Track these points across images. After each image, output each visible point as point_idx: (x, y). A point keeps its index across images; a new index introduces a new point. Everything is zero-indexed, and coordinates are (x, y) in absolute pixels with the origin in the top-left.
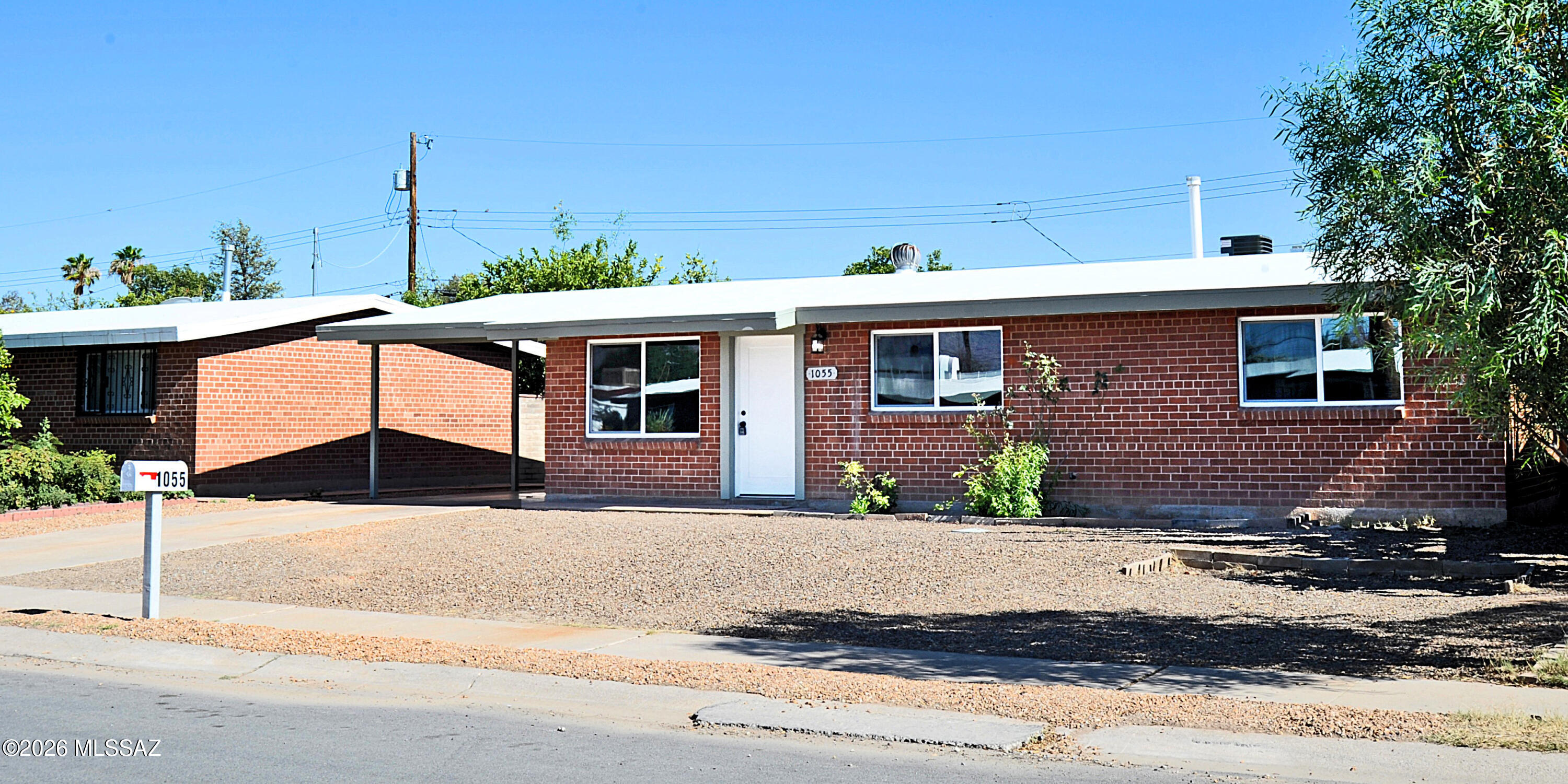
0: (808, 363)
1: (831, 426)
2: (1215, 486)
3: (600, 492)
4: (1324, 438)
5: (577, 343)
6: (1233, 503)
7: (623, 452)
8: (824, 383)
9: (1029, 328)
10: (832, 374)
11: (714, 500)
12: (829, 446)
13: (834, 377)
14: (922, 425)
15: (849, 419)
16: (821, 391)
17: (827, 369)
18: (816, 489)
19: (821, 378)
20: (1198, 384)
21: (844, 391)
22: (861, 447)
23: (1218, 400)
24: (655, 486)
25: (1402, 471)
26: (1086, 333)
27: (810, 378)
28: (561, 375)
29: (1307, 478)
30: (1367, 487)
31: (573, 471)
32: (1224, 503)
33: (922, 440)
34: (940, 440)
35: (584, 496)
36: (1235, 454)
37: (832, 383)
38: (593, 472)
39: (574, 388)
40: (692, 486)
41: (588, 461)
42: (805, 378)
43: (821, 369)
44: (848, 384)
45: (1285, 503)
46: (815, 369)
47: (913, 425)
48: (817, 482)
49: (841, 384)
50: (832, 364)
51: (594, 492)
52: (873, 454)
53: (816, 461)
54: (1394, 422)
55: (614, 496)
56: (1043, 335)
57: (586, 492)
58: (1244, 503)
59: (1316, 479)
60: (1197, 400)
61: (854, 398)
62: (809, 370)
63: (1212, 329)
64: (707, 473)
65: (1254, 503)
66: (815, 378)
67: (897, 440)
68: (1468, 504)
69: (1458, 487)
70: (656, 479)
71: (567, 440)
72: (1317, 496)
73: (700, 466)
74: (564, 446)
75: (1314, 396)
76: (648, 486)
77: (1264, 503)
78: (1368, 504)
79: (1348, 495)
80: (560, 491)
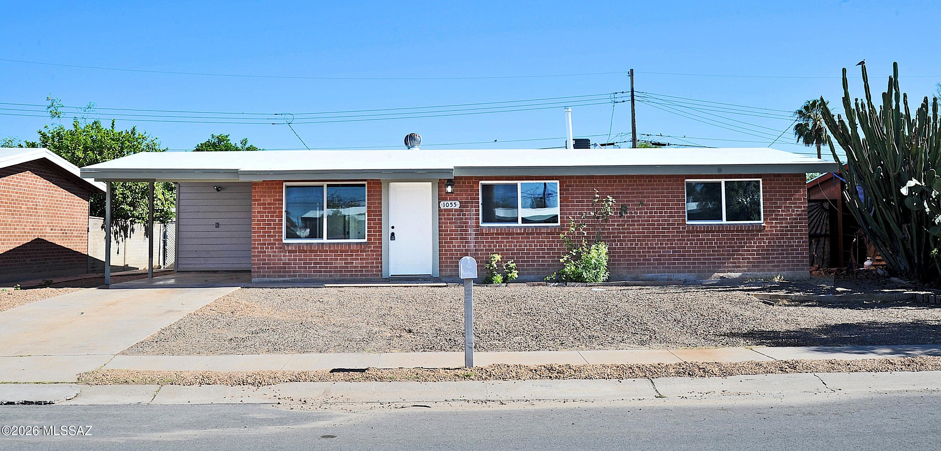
0: (441, 199)
1: (455, 235)
2: (675, 264)
3: (295, 276)
4: (728, 239)
5: (276, 184)
6: (684, 272)
7: (311, 251)
8: (451, 210)
9: (575, 182)
10: (457, 205)
11: (379, 279)
12: (454, 246)
13: (458, 207)
14: (513, 234)
15: (467, 231)
16: (449, 215)
17: (453, 202)
18: (446, 271)
19: (449, 207)
20: (666, 213)
21: (465, 215)
22: (475, 246)
23: (676, 221)
24: (335, 272)
25: (764, 254)
26: (607, 186)
27: (442, 207)
28: (265, 204)
29: (720, 259)
30: (748, 263)
31: (274, 264)
32: (679, 272)
33: (512, 242)
34: (523, 242)
35: (282, 279)
36: (685, 248)
37: (456, 210)
38: (288, 264)
39: (275, 212)
40: (362, 271)
41: (285, 257)
42: (439, 206)
43: (449, 202)
44: (467, 211)
45: (709, 271)
46: (446, 202)
47: (507, 234)
48: (446, 266)
49: (462, 211)
50: (456, 199)
51: (290, 276)
52: (482, 250)
53: (446, 254)
54: (760, 231)
55: (305, 278)
56: (583, 186)
57: (283, 277)
58: (689, 272)
59: (724, 259)
60: (665, 221)
61: (470, 219)
62: (442, 203)
63: (673, 185)
64: (373, 263)
65: (694, 272)
66: (446, 207)
67: (497, 242)
68: (793, 270)
69: (788, 261)
70: (336, 267)
71: (269, 244)
72: (725, 267)
73: (367, 259)
74: (267, 248)
75: (721, 219)
76: (331, 272)
77: (699, 272)
78: (749, 270)
79: (739, 267)
80: (264, 276)
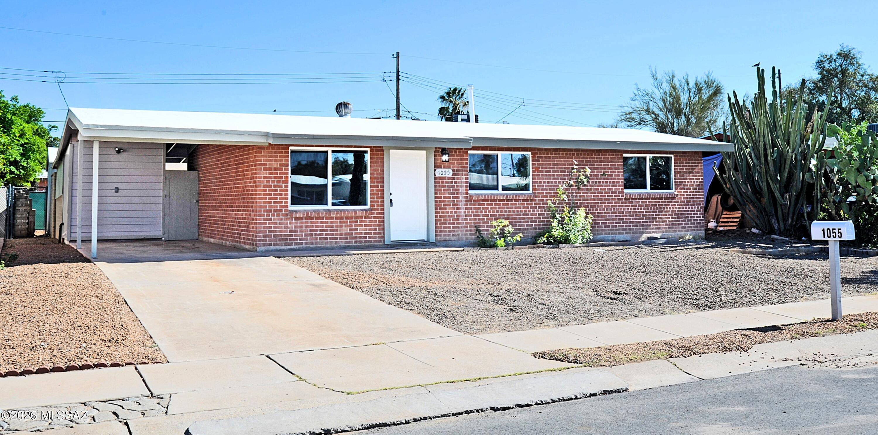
0: (436, 167)
1: (448, 201)
2: (616, 226)
3: (302, 244)
4: (652, 205)
5: (283, 148)
6: (623, 234)
7: (317, 218)
8: (444, 178)
9: (544, 154)
10: (449, 173)
11: (382, 245)
12: (447, 212)
13: (450, 175)
14: (495, 201)
15: (458, 197)
16: (443, 182)
17: (447, 170)
18: (441, 236)
19: (443, 175)
20: (610, 182)
21: (456, 182)
22: (465, 212)
23: (617, 189)
24: (341, 238)
25: (675, 218)
26: (568, 158)
27: (437, 175)
28: (270, 169)
29: (647, 222)
30: (666, 225)
31: (280, 231)
32: (620, 233)
33: (496, 208)
34: (504, 208)
35: (289, 247)
36: (623, 213)
37: (449, 178)
38: (295, 231)
39: (281, 178)
40: (366, 237)
41: (292, 224)
42: (435, 175)
43: (444, 170)
44: (458, 178)
45: (640, 233)
46: (440, 170)
47: (491, 201)
48: (441, 231)
49: (454, 179)
50: (449, 167)
51: (296, 244)
52: (471, 216)
53: (441, 220)
54: (674, 198)
55: (311, 246)
56: (550, 157)
57: (291, 244)
58: (626, 233)
59: (650, 222)
60: (610, 189)
61: (461, 186)
62: (437, 171)
63: (615, 158)
64: (375, 229)
65: (630, 233)
66: (440, 175)
67: (483, 208)
68: (694, 230)
69: (691, 224)
70: (341, 234)
71: (275, 211)
72: (650, 229)
73: (371, 226)
74: (274, 215)
75: (645, 187)
76: (336, 239)
77: (633, 233)
78: (666, 231)
79: (659, 228)
80: (270, 245)
